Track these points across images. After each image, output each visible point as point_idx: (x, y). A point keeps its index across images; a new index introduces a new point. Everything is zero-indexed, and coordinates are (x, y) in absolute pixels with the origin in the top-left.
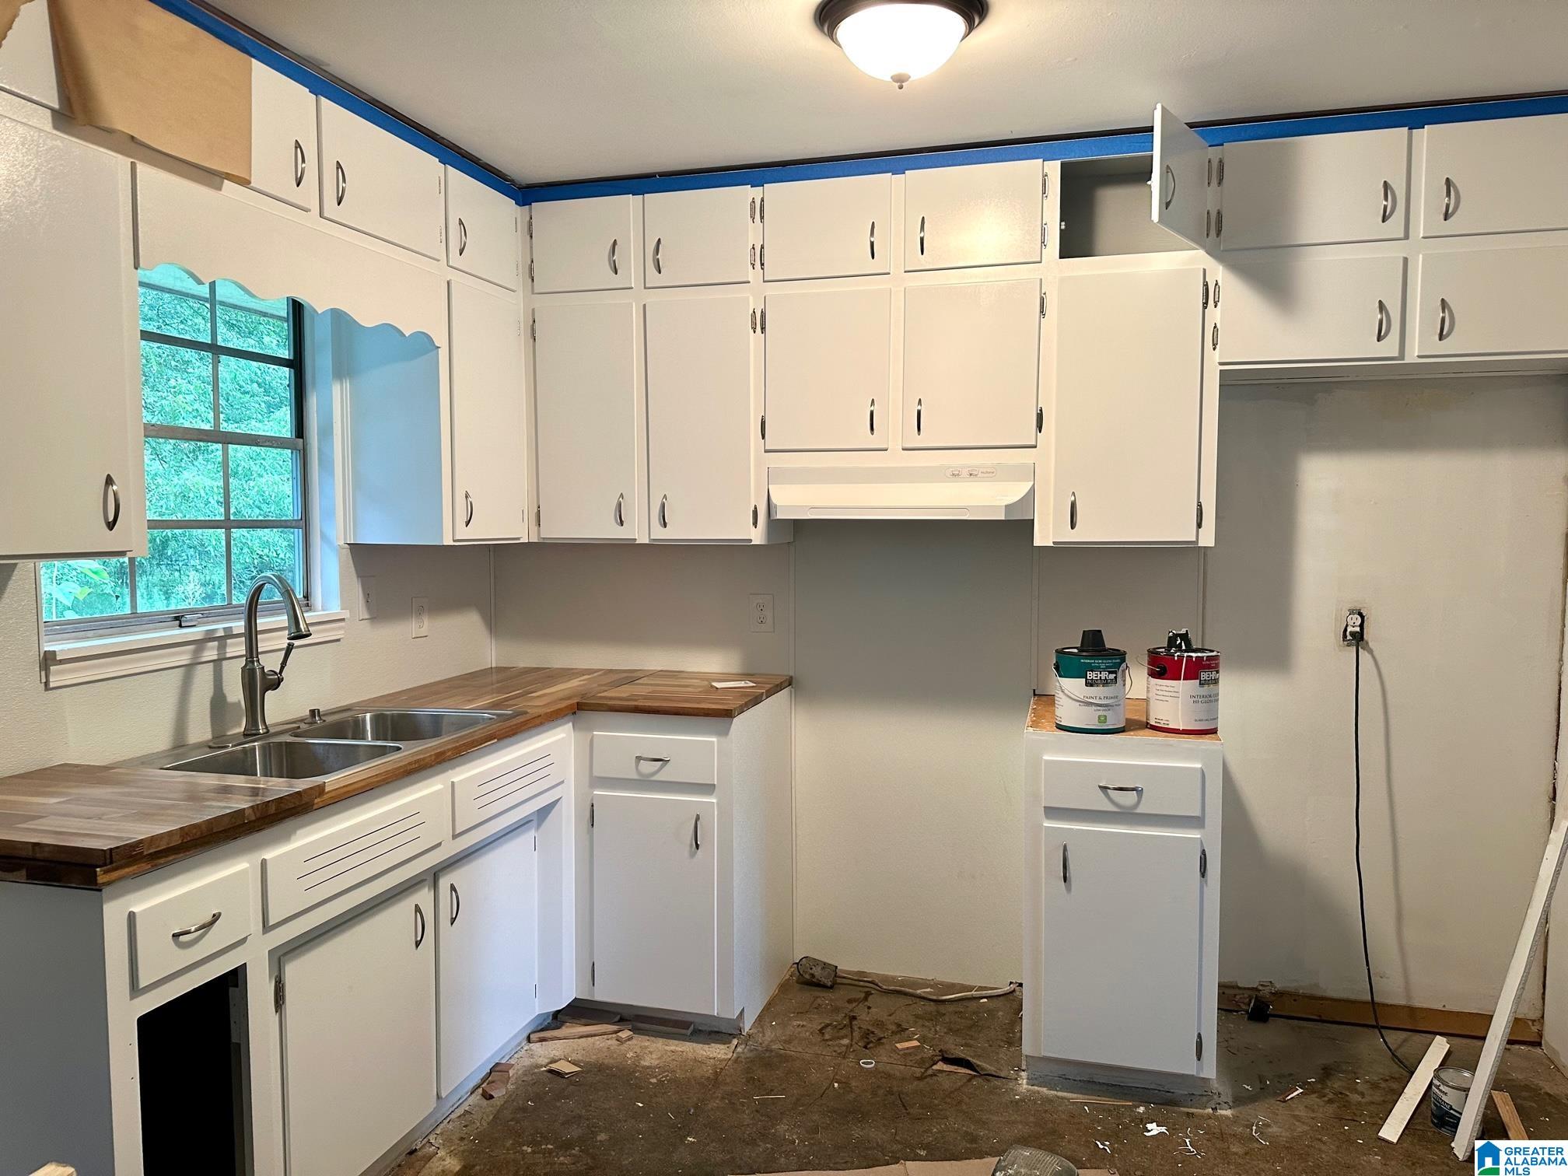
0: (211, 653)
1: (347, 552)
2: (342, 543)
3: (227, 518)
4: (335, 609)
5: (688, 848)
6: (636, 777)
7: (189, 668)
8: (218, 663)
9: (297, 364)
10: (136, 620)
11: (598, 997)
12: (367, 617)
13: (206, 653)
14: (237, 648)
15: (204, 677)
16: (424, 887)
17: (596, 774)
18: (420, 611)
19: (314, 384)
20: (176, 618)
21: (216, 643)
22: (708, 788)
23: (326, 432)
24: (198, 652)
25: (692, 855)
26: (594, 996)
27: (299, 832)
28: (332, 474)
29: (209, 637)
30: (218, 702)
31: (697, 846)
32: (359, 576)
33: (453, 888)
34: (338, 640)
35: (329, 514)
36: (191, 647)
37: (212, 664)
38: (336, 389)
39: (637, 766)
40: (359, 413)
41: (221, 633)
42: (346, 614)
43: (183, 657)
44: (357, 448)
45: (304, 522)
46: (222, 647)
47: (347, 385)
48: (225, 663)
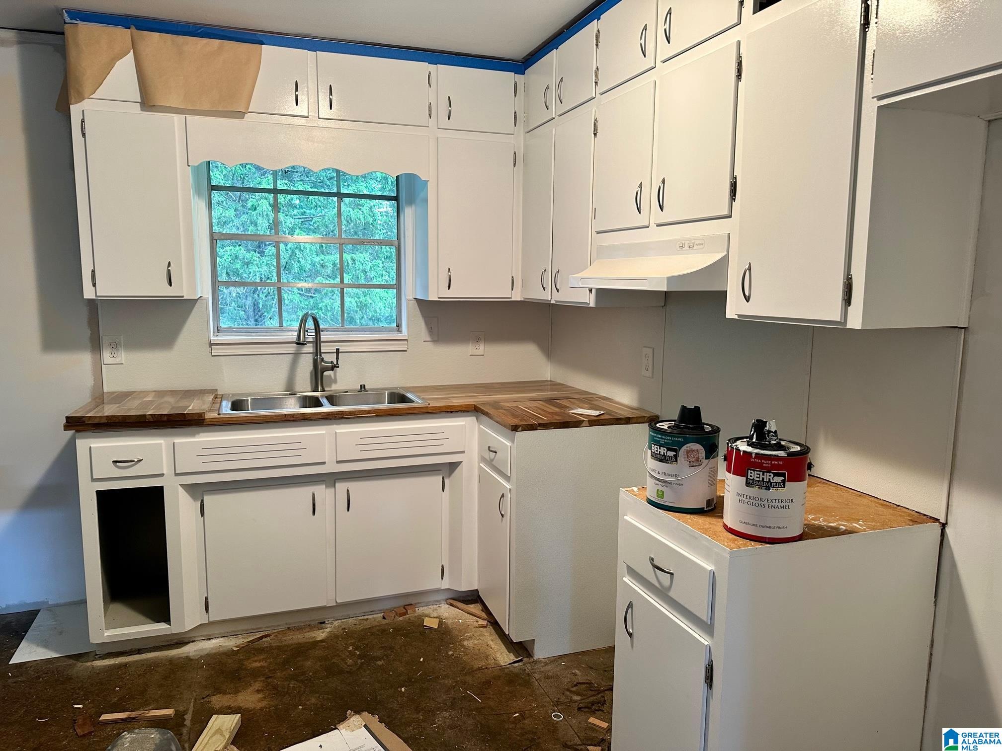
1: (415, 303)
2: (412, 298)
4: (406, 334)
6: (489, 459)
9: (397, 198)
10: (280, 329)
12: (429, 339)
16: (322, 484)
18: (477, 340)
19: (402, 208)
22: (507, 478)
25: (502, 521)
27: (201, 434)
31: (502, 515)
32: (423, 316)
33: (348, 491)
34: (401, 351)
38: (408, 211)
39: (488, 452)
42: (408, 337)
45: (398, 286)
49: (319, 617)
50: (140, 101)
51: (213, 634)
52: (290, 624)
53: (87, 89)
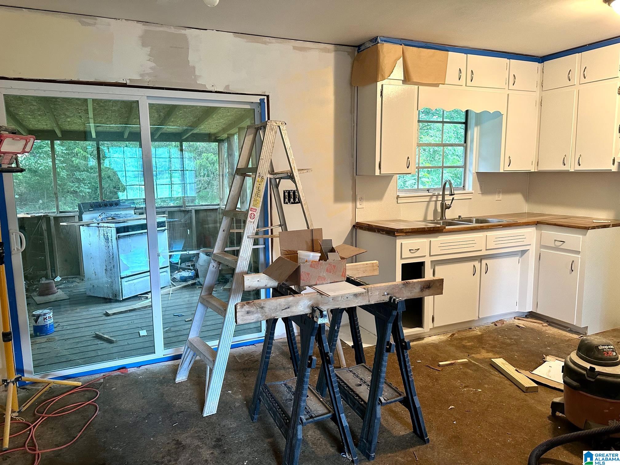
0: (434, 199)
1: (476, 174)
2: (474, 172)
3: (443, 166)
4: (471, 190)
5: (569, 271)
6: (554, 246)
7: (429, 202)
8: (436, 201)
9: (466, 123)
10: (418, 190)
11: (538, 312)
12: (481, 193)
13: (433, 199)
14: (440, 198)
15: (432, 204)
16: (477, 261)
17: (542, 244)
18: (499, 192)
19: (470, 128)
20: (428, 190)
21: (435, 197)
22: (578, 252)
23: (472, 141)
24: (431, 198)
25: (571, 273)
26: (537, 311)
27: (439, 237)
28: (473, 153)
29: (434, 195)
30: (435, 210)
31: (572, 271)
32: (479, 181)
33: (486, 264)
34: (471, 199)
35: (471, 164)
36: (429, 197)
37: (434, 202)
38: (476, 129)
39: (555, 242)
40: (481, 135)
41: (437, 194)
42: (473, 192)
43: (427, 199)
44: (480, 145)
45: (465, 167)
46: (437, 198)
47: (479, 127)
48: (438, 202)
49: (468, 326)
50: (403, 79)
51: (431, 334)
52: (459, 329)
53: (386, 74)
